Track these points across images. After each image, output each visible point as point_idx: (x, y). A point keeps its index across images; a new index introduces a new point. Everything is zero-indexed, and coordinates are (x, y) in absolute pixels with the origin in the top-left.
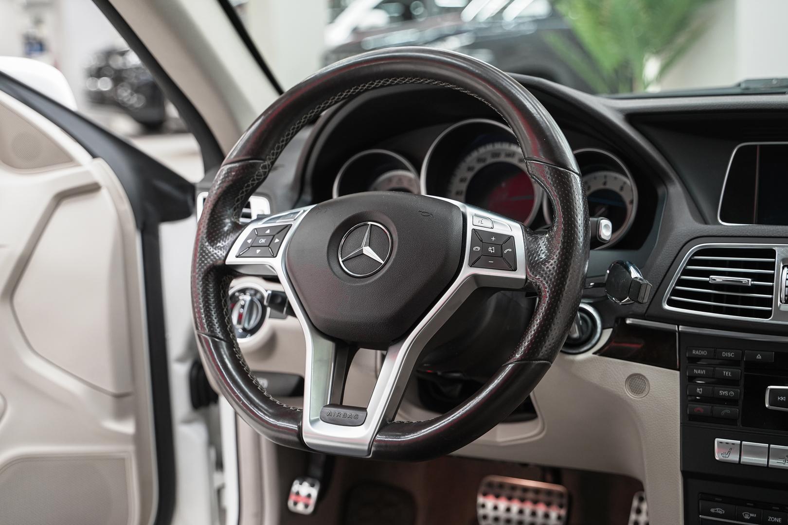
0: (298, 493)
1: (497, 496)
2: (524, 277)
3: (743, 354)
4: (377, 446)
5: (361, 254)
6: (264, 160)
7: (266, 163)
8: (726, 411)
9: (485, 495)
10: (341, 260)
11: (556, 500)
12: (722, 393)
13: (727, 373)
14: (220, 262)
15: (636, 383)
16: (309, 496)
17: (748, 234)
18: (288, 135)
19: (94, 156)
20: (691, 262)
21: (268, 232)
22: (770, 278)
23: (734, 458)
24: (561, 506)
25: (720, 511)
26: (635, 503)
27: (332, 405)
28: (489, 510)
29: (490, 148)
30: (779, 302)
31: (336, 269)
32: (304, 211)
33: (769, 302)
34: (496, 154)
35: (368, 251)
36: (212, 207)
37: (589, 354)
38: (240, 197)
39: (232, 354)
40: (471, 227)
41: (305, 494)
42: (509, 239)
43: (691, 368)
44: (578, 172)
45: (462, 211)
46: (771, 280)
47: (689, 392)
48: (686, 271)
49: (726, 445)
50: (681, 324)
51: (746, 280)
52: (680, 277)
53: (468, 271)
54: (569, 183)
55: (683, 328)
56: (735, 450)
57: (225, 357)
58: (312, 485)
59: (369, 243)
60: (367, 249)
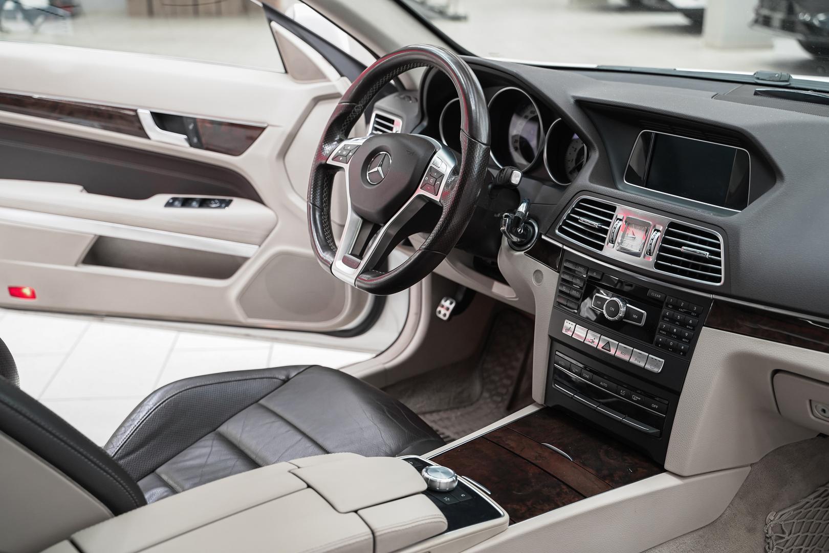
0: (442, 306)
2: (438, 200)
5: (377, 171)
6: (357, 103)
7: (359, 105)
10: (368, 172)
12: (574, 292)
14: (324, 162)
15: (538, 275)
16: (448, 309)
19: (342, 75)
20: (577, 206)
21: (349, 147)
23: (570, 333)
25: (563, 364)
30: (608, 242)
33: (604, 240)
37: (523, 253)
38: (345, 123)
39: (321, 216)
40: (431, 165)
41: (446, 308)
42: (442, 176)
43: (564, 273)
44: (485, 142)
45: (435, 153)
46: (609, 226)
47: (560, 288)
48: (573, 211)
49: (568, 324)
50: (563, 244)
51: (596, 224)
52: (569, 214)
53: (420, 192)
54: (474, 150)
55: (565, 247)
56: (571, 329)
57: (317, 216)
58: (451, 303)
59: (381, 166)
60: (380, 169)
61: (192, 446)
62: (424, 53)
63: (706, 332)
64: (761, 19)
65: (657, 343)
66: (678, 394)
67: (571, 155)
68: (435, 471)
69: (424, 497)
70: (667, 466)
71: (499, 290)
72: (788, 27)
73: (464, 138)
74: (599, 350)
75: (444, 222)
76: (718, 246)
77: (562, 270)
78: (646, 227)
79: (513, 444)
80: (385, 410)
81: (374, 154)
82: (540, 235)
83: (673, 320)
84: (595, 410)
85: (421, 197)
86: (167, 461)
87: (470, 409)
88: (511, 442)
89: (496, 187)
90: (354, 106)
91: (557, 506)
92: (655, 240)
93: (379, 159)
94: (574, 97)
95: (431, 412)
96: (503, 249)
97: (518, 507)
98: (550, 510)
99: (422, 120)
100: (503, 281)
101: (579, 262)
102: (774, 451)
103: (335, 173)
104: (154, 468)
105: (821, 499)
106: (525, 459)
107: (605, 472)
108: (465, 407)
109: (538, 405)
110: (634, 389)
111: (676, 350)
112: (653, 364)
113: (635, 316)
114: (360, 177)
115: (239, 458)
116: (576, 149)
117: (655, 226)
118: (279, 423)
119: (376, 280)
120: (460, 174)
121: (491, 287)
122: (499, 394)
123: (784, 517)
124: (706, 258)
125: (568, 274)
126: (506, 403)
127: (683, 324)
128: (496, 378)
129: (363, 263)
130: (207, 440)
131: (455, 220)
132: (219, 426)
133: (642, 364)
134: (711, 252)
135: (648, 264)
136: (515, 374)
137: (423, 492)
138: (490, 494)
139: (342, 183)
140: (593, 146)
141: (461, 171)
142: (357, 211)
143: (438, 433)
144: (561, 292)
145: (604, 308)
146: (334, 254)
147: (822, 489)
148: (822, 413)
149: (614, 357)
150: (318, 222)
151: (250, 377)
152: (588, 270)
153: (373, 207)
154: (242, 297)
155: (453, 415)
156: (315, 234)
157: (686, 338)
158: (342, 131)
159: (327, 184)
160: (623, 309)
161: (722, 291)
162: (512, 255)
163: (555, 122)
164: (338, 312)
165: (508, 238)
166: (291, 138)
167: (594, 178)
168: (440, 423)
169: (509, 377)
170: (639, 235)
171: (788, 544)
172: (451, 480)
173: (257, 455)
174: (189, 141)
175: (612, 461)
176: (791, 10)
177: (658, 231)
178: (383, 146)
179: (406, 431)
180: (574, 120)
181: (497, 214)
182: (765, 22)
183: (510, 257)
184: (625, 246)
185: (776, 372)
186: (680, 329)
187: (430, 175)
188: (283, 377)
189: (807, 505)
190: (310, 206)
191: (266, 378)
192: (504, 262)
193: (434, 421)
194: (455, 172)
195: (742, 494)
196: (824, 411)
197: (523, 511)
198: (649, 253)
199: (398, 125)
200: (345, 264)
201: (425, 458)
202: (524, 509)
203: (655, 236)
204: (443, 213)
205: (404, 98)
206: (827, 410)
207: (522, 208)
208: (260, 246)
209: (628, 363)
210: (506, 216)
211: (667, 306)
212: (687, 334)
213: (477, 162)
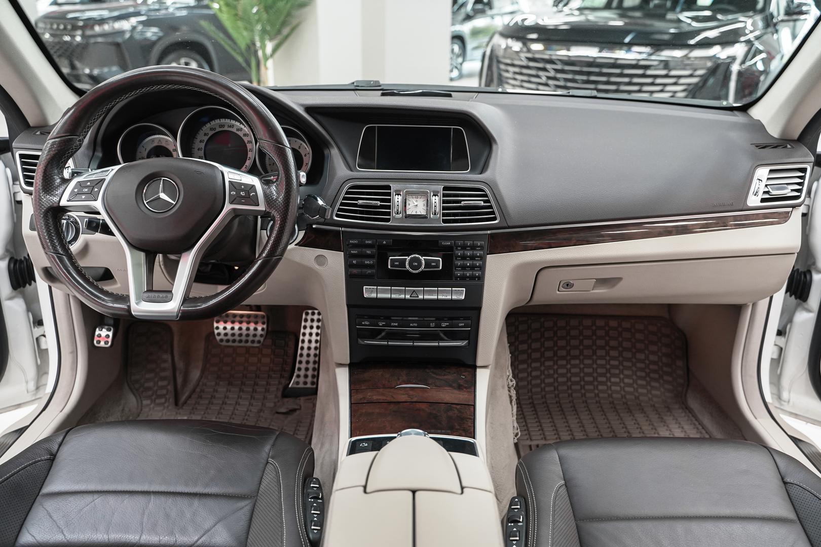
0: (100, 336)
1: (225, 322)
2: (264, 209)
3: (376, 241)
4: (181, 313)
5: (159, 198)
6: (79, 136)
7: (81, 138)
8: (369, 271)
9: (218, 322)
10: (145, 202)
11: (260, 320)
12: (366, 262)
13: (369, 252)
14: (55, 205)
15: (320, 259)
16: (108, 336)
17: (377, 177)
18: (94, 119)
20: (347, 193)
21: (89, 184)
22: (389, 200)
23: (374, 295)
24: (263, 323)
25: (367, 323)
26: (304, 316)
27: (148, 291)
28: (221, 330)
29: (217, 121)
30: (394, 214)
31: (143, 208)
32: (112, 170)
33: (389, 214)
34: (222, 126)
35: (163, 196)
36: (44, 168)
37: (293, 246)
38: (63, 160)
41: (104, 335)
42: (253, 187)
43: (349, 250)
45: (220, 169)
46: (389, 202)
47: (348, 262)
48: (345, 199)
51: (377, 203)
52: (342, 201)
53: (229, 207)
55: (344, 229)
57: (69, 265)
58: (110, 330)
63: (490, 258)
65: (456, 278)
66: (480, 309)
70: (478, 364)
74: (407, 300)
76: (486, 196)
77: (347, 248)
82: (310, 226)
83: (464, 258)
84: (412, 347)
88: (378, 397)
92: (436, 203)
94: (303, 105)
101: (365, 237)
106: (406, 402)
109: (343, 366)
110: (442, 319)
111: (472, 278)
112: (458, 294)
113: (433, 264)
124: (481, 206)
125: (353, 249)
127: (473, 258)
129: (180, 293)
133: (449, 297)
134: (483, 201)
135: (436, 222)
144: (351, 265)
145: (407, 265)
149: (423, 300)
157: (477, 267)
158: (60, 168)
160: (424, 262)
161: (500, 226)
167: (348, 167)
170: (421, 202)
175: (446, 377)
177: (436, 195)
184: (409, 213)
185: (539, 270)
186: (471, 262)
187: (234, 189)
188: (47, 457)
196: (568, 285)
198: (435, 213)
203: (436, 200)
209: (436, 300)
211: (457, 248)
212: (477, 264)
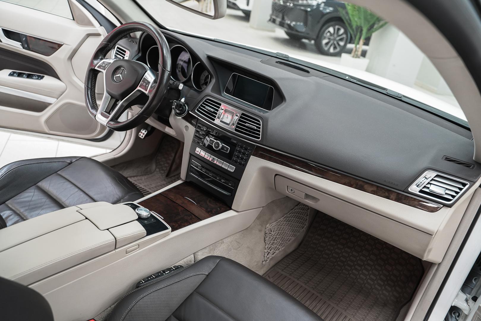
2: (147, 93)
5: (119, 76)
7: (111, 44)
10: (115, 76)
12: (201, 136)
14: (93, 68)
19: (101, 25)
20: (205, 101)
21: (106, 63)
23: (198, 153)
27: (105, 112)
31: (113, 78)
33: (215, 117)
37: (180, 117)
38: (104, 51)
39: (91, 92)
40: (144, 77)
41: (143, 133)
42: (149, 83)
43: (198, 128)
44: (169, 71)
45: (146, 72)
46: (218, 111)
47: (196, 134)
48: (203, 103)
49: (198, 149)
50: (198, 116)
51: (212, 110)
52: (201, 104)
53: (138, 88)
54: (164, 73)
55: (199, 118)
56: (199, 151)
57: (89, 93)
58: (145, 132)
59: (121, 74)
60: (121, 75)
61: (24, 192)
62: (144, 26)
63: (252, 157)
64: (272, 20)
65: (233, 160)
66: (240, 181)
67: (203, 77)
68: (141, 210)
69: (137, 222)
70: (232, 208)
71: (168, 130)
72: (282, 25)
73: (160, 67)
74: (210, 161)
75: (149, 103)
76: (260, 125)
77: (197, 127)
78: (232, 114)
79: (173, 197)
80: (117, 180)
81: (118, 68)
82: (188, 111)
83: (240, 152)
84: (206, 184)
85: (139, 90)
86: (11, 198)
87: (150, 175)
88: (172, 196)
89: (171, 89)
90: (109, 44)
91: (190, 224)
92: (236, 120)
93: (120, 71)
94: (207, 55)
95: (134, 177)
96: (172, 114)
97: (175, 224)
98: (187, 226)
99: (139, 53)
100: (170, 126)
101: (204, 125)
102: (271, 202)
103: (98, 73)
104: (5, 201)
105: (285, 219)
106: (177, 204)
107: (209, 210)
108: (148, 175)
109: (182, 180)
110: (223, 178)
111: (240, 164)
112: (231, 169)
113: (225, 149)
114: (111, 78)
115: (47, 198)
116: (205, 75)
117: (236, 114)
118: (67, 183)
119: (116, 125)
120: (158, 83)
121: (165, 128)
122: (163, 170)
123: (272, 226)
124: (255, 129)
125: (199, 129)
126: (166, 174)
127: (244, 154)
128: (162, 163)
129: (111, 116)
130: (31, 189)
131: (155, 103)
132: (38, 183)
133: (226, 168)
134: (257, 127)
135: (232, 129)
136: (170, 162)
137: (136, 220)
138: (163, 218)
139: (102, 78)
140: (213, 76)
141: (158, 82)
142: (108, 92)
143: (134, 184)
144: (196, 135)
145: (213, 144)
146: (97, 110)
147: (286, 215)
148: (291, 191)
149: (216, 164)
150: (89, 95)
151: (53, 161)
152: (208, 128)
153: (116, 93)
154: (47, 121)
155: (143, 178)
156: (88, 101)
157: (244, 159)
158: (103, 54)
159: (94, 78)
160: (221, 146)
161: (260, 143)
162: (176, 118)
163: (198, 63)
164: (94, 131)
165: (175, 111)
166: (75, 52)
167: (213, 90)
168: (138, 181)
169: (168, 163)
170: (230, 117)
171: (272, 236)
172: (148, 214)
173: (57, 197)
174: (23, 46)
175: (212, 205)
176: (283, 18)
177: (237, 116)
178: (122, 65)
179: (126, 189)
180: (205, 63)
181: (171, 100)
182: (274, 21)
183: (175, 119)
184: (224, 120)
185: (276, 175)
186: (242, 156)
187: (143, 81)
188: (69, 162)
189: (280, 221)
190: (86, 87)
191: (61, 162)
192: (171, 120)
193: (135, 181)
194: (155, 81)
195: (258, 218)
196: (292, 190)
197: (177, 226)
198: (233, 124)
199: (128, 54)
200: (102, 116)
201: (135, 203)
202: (177, 225)
203: (236, 118)
204: (149, 100)
205: (131, 41)
206: (293, 190)
207: (183, 100)
208: (57, 99)
209: (221, 167)
210: (175, 102)
211: (238, 146)
212: (245, 158)
213: (165, 79)
